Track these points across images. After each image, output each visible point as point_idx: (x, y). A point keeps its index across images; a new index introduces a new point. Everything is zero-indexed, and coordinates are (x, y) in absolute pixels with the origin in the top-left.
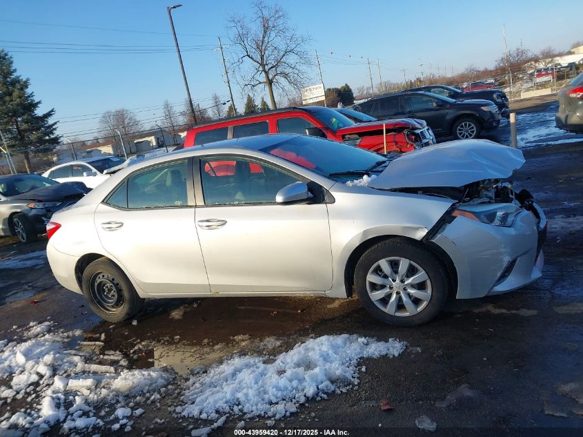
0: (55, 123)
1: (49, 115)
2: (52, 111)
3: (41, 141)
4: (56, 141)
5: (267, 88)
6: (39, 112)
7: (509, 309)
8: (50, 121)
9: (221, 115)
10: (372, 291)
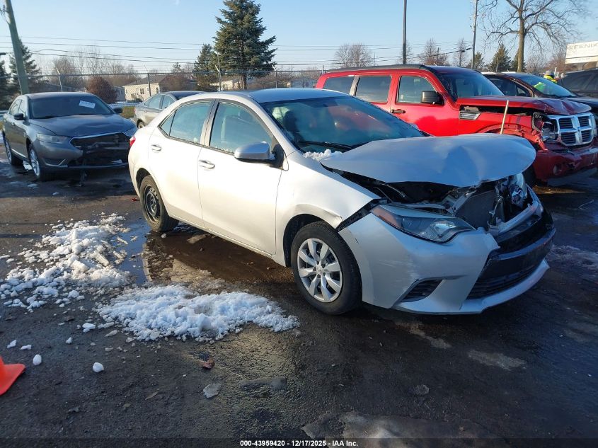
0: (274, 50)
1: (270, 41)
2: (274, 38)
3: (258, 65)
4: (269, 68)
5: (518, 39)
6: (262, 38)
7: (427, 334)
8: (270, 47)
9: (463, 63)
10: (301, 267)
